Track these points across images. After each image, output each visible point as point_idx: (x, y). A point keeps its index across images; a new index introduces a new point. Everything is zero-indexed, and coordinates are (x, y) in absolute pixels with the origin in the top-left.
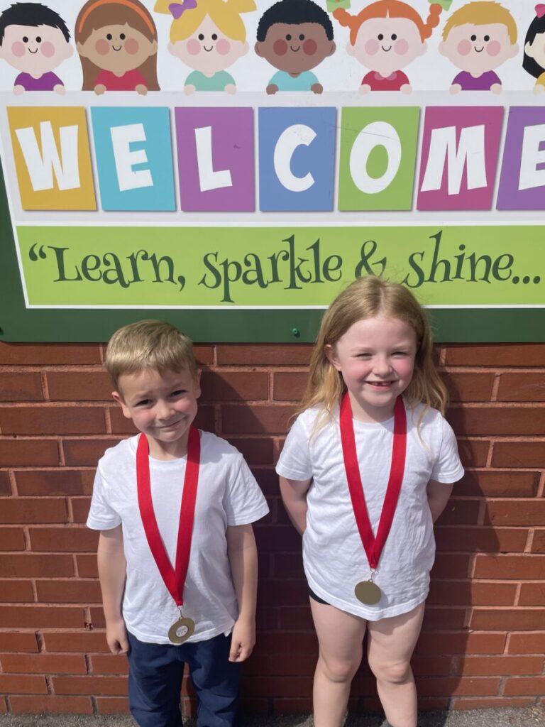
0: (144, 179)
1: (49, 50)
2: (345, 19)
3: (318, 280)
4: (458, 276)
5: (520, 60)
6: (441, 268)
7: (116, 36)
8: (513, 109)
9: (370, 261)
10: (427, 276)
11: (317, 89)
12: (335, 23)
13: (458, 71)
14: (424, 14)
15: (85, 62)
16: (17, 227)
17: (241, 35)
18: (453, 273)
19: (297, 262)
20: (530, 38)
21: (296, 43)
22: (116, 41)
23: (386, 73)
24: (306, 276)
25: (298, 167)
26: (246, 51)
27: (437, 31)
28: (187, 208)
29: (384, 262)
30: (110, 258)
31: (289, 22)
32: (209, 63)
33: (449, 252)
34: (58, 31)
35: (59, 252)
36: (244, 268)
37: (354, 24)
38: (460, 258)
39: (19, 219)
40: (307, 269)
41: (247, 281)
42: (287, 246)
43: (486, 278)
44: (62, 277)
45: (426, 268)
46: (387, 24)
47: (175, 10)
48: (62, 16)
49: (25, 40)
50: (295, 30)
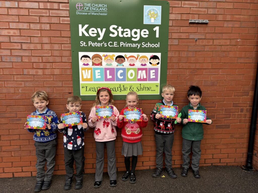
0: (100, 77)
2: (126, 58)
3: (124, 91)
4: (144, 90)
5: (149, 62)
6: (141, 89)
8: (149, 68)
9: (131, 88)
10: (139, 90)
11: (123, 66)
12: (125, 58)
14: (136, 57)
15: (93, 62)
16: (81, 84)
17: (113, 59)
19: (121, 88)
20: (150, 60)
21: (120, 60)
22: (97, 60)
23: (132, 64)
24: (122, 90)
25: (121, 75)
26: (114, 61)
27: (138, 59)
28: (105, 81)
29: (133, 88)
30: (94, 88)
31: (119, 58)
32: (109, 63)
33: (142, 87)
34: (89, 59)
35: (86, 87)
36: (113, 89)
37: (128, 58)
38: (144, 87)
39: (81, 82)
40: (122, 89)
41: (114, 91)
42: (119, 86)
43: (148, 90)
44: (86, 91)
45: (139, 89)
46: (132, 58)
47: (105, 56)
48: (90, 57)
49: (85, 59)
50: (120, 59)
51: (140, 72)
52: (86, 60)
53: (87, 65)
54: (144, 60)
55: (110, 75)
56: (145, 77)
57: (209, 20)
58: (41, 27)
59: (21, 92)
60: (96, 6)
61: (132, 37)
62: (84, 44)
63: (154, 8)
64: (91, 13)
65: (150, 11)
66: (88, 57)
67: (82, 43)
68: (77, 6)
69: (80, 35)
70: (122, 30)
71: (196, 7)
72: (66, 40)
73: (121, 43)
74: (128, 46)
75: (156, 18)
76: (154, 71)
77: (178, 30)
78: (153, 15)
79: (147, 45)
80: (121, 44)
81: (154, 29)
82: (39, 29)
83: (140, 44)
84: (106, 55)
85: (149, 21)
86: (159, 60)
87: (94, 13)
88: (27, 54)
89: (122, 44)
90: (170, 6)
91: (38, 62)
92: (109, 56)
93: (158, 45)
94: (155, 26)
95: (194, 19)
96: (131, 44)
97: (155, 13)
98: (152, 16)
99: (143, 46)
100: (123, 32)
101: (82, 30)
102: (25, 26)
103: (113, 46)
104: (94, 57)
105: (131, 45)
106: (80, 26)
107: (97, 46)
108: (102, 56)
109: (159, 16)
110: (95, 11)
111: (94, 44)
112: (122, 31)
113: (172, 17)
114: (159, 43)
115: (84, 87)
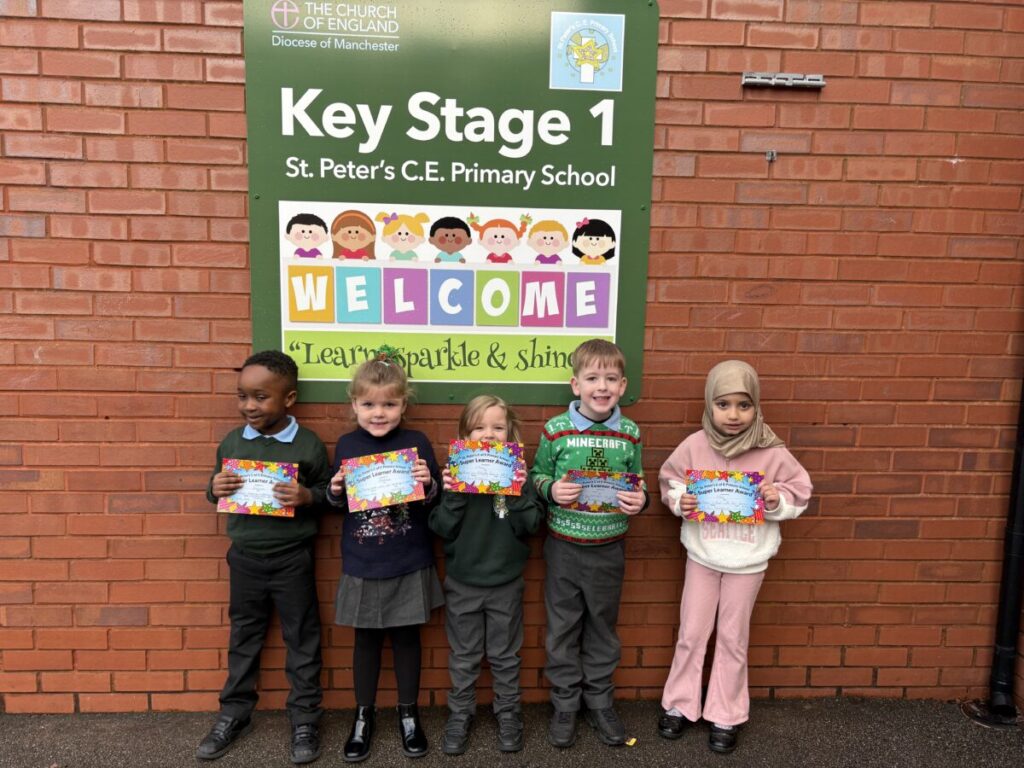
0: (364, 305)
1: (316, 238)
2: (476, 227)
3: (465, 365)
4: (548, 364)
5: (571, 249)
6: (537, 360)
7: (353, 232)
8: (569, 274)
9: (496, 354)
10: (530, 364)
11: (463, 261)
12: (471, 229)
13: (537, 254)
14: (518, 226)
15: (336, 245)
16: (286, 332)
17: (421, 233)
18: (545, 362)
19: (452, 354)
20: (575, 238)
21: (450, 238)
22: (353, 234)
23: (499, 253)
24: (458, 362)
25: (452, 302)
27: (526, 235)
28: (387, 321)
29: (504, 355)
30: (339, 350)
31: (447, 227)
32: (404, 246)
33: (541, 350)
34: (322, 228)
35: (308, 346)
36: (420, 357)
37: (482, 230)
38: (548, 354)
39: (287, 326)
40: (459, 358)
41: (421, 365)
42: (446, 345)
43: (564, 366)
44: (308, 361)
45: (529, 358)
46: (499, 231)
47: (387, 220)
48: (325, 221)
49: (303, 232)
50: (450, 232)
51: (532, 287)
52: (307, 234)
53: (314, 253)
54: (548, 240)
55: (406, 299)
56: (554, 310)
57: (825, 77)
58: (127, 96)
59: (40, 362)
60: (352, 13)
61: (499, 141)
62: (300, 169)
63: (592, 22)
64: (333, 41)
65: (576, 37)
66: (320, 222)
67: (293, 162)
68: (276, 13)
69: (288, 129)
70: (460, 112)
71: (771, 19)
72: (228, 151)
73: (454, 165)
74: (482, 180)
75: (601, 65)
76: (591, 285)
77: (693, 114)
78: (587, 54)
79: (564, 178)
80: (454, 172)
81: (595, 111)
82: (118, 104)
83: (534, 173)
84: (390, 215)
85: (573, 75)
86: (614, 239)
87: (343, 40)
88: (68, 207)
89: (457, 169)
90: (661, 15)
91: (112, 240)
92: (406, 218)
93: (610, 179)
94: (597, 97)
95: (764, 69)
96: (497, 172)
97: (596, 44)
98: (585, 57)
99: (548, 179)
100: (461, 123)
101: (293, 111)
102: (64, 90)
103: (421, 179)
104: (343, 221)
105: (494, 175)
106: (287, 93)
107: (354, 177)
108: (373, 219)
109: (614, 58)
110: (349, 31)
111: (344, 171)
112: (458, 118)
113: (669, 59)
114: (613, 168)
115: (300, 345)
